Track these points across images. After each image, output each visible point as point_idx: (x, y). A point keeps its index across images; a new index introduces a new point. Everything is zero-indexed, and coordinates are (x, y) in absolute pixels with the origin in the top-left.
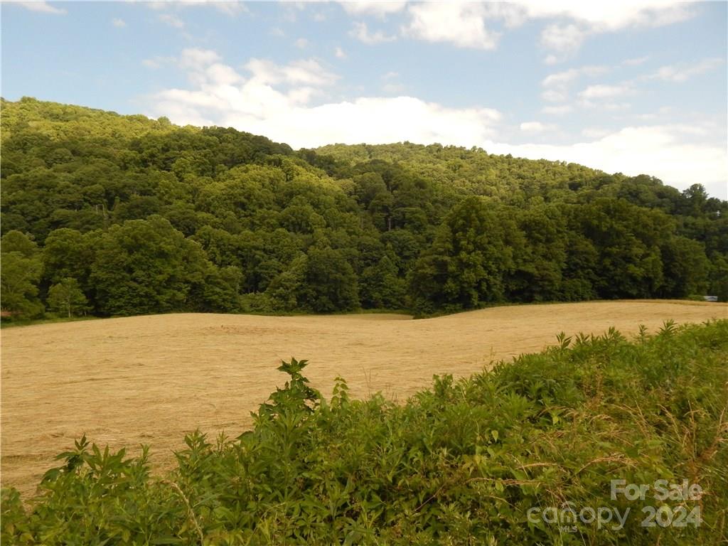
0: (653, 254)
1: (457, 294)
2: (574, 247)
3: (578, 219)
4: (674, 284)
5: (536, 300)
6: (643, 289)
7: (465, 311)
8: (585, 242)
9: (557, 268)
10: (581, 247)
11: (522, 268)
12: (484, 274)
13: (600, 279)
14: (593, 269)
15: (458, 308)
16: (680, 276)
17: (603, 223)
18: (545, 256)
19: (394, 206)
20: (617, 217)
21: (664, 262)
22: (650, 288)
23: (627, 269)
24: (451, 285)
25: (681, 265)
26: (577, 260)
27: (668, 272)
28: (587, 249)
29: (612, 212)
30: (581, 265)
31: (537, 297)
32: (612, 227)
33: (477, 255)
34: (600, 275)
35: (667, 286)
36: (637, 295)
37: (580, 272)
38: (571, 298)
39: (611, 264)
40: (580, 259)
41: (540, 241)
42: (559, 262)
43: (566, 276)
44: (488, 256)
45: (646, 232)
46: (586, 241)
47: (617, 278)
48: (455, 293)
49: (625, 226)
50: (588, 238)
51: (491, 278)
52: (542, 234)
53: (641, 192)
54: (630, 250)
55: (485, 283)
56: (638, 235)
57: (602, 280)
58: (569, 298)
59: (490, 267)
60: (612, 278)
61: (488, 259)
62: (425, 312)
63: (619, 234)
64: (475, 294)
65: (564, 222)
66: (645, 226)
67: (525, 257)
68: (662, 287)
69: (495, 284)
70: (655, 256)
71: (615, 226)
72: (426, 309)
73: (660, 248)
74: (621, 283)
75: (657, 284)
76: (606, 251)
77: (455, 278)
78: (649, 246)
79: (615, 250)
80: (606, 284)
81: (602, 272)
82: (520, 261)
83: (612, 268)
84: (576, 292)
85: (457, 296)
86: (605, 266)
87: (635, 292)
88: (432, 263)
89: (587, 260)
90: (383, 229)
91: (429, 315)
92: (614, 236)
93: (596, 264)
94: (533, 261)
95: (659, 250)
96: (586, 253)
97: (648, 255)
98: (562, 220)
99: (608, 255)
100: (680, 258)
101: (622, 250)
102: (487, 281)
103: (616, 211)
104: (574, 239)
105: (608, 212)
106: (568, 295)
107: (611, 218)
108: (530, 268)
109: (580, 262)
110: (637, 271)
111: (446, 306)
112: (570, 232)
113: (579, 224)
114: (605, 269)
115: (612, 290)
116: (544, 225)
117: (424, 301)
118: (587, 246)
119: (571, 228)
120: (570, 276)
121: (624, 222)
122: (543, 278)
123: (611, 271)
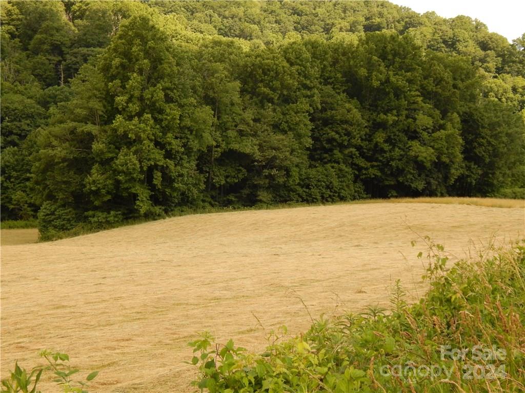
0: (449, 125)
1: (108, 193)
2: (329, 113)
3: (338, 66)
4: (480, 172)
5: (261, 201)
6: (432, 181)
7: (128, 224)
8: (347, 105)
9: (296, 146)
10: (339, 113)
11: (235, 146)
12: (158, 156)
13: (369, 164)
14: (359, 148)
15: (111, 219)
16: (487, 160)
17: (374, 73)
18: (276, 127)
19: (73, 44)
20: (397, 65)
21: (465, 139)
22: (446, 178)
23: (409, 148)
24: (96, 177)
25: (489, 143)
26: (333, 133)
27: (469, 154)
28: (349, 116)
29: (390, 57)
30: (339, 141)
31: (263, 195)
32: (388, 81)
33: (145, 122)
34: (369, 159)
35: (468, 176)
36: (423, 190)
37: (337, 154)
38: (323, 197)
39: (386, 141)
40: (337, 132)
41: (271, 100)
42: (299, 136)
43: (315, 160)
44: (164, 124)
45: (440, 91)
46: (349, 102)
47: (393, 163)
48: (103, 191)
49: (410, 81)
50: (352, 97)
51: (171, 163)
52: (273, 89)
53: (459, 41)
54: (415, 119)
55: (160, 174)
56: (427, 95)
57: (372, 167)
58: (319, 198)
59: (170, 144)
60: (387, 164)
61: (166, 130)
62: (55, 227)
63: (398, 93)
64: (143, 193)
65: (315, 72)
66: (439, 81)
67: (241, 127)
68: (461, 178)
69: (181, 175)
70: (453, 128)
71: (393, 79)
72: (57, 223)
73: (460, 116)
74: (400, 172)
75: (455, 172)
76: (378, 120)
77: (106, 163)
78: (444, 114)
79: (391, 118)
80: (379, 174)
81: (372, 154)
82: (232, 133)
83: (386, 147)
84: (328, 187)
85: (109, 197)
86: (376, 145)
87: (420, 185)
88: (69, 137)
89: (348, 134)
90: (47, 82)
91: (61, 233)
92: (392, 95)
93: (362, 140)
94: (255, 135)
95: (459, 119)
96: (346, 122)
97: (442, 127)
98: (312, 67)
99: (381, 126)
100: (489, 132)
101: (402, 118)
102: (164, 170)
103: (395, 54)
104: (329, 100)
105: (383, 57)
106: (315, 192)
107: (388, 67)
108: (248, 147)
109: (337, 136)
110: (423, 152)
111: (94, 216)
112: (324, 87)
113: (339, 75)
114: (377, 149)
115: (387, 183)
116: (277, 73)
117: (53, 207)
118: (349, 111)
119: (326, 81)
120: (321, 159)
121: (409, 74)
122: (270, 163)
123: (385, 152)
